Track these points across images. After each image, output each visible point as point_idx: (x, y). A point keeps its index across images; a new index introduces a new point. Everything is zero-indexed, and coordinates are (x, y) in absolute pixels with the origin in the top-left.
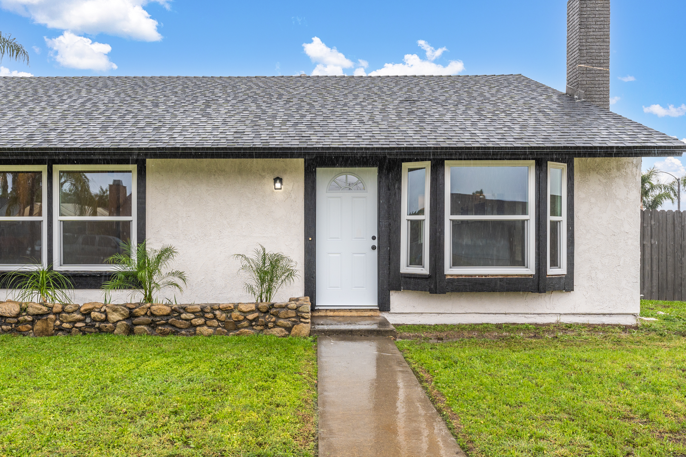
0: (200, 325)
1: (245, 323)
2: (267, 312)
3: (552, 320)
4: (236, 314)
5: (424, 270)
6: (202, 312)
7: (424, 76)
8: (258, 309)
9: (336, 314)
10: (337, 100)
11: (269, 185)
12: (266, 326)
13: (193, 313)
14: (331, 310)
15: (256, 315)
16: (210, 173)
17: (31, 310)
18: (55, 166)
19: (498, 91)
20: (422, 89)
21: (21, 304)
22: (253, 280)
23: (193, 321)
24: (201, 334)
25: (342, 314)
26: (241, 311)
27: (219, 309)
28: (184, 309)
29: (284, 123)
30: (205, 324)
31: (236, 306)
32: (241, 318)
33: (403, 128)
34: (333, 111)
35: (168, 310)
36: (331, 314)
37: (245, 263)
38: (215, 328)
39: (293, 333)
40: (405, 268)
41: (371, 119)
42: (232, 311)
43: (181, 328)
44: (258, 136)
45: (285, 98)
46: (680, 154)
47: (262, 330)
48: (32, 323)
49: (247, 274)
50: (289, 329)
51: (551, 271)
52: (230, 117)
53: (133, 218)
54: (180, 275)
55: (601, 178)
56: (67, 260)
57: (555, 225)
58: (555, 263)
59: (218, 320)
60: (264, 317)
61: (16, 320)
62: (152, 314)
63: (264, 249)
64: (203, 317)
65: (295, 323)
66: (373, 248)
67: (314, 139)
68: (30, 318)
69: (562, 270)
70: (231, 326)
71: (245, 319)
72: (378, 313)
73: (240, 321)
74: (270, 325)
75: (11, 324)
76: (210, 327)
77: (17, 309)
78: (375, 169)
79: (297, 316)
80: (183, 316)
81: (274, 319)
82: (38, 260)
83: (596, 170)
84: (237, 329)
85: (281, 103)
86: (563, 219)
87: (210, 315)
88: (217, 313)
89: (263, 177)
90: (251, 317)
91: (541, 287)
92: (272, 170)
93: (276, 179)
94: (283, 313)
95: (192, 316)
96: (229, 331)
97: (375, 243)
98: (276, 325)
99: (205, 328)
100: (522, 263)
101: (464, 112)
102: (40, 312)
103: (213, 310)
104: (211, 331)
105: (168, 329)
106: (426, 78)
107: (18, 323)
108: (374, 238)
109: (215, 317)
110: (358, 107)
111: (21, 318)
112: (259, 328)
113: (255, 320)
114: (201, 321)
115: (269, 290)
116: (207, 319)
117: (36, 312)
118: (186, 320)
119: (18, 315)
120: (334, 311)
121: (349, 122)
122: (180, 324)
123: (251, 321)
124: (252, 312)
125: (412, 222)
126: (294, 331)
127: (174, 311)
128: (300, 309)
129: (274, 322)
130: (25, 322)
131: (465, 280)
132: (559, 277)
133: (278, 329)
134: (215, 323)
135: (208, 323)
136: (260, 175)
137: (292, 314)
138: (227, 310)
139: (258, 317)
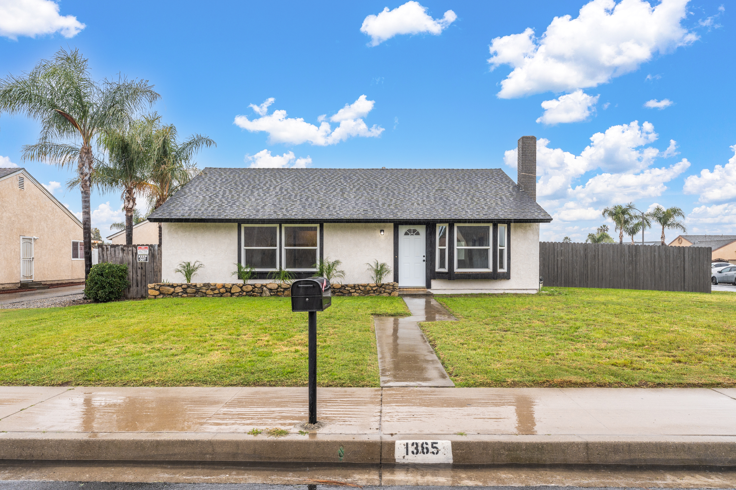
0: (353, 292)
1: (372, 291)
2: (381, 287)
3: (502, 292)
4: (368, 288)
5: (446, 270)
6: (354, 287)
7: (449, 169)
8: (377, 286)
9: (407, 290)
10: (405, 189)
11: (378, 233)
12: (380, 292)
13: (350, 287)
14: (405, 288)
15: (376, 288)
16: (352, 228)
17: (283, 286)
18: (283, 225)
19: (485, 183)
20: (448, 180)
21: (278, 284)
22: (373, 274)
23: (351, 291)
24: (354, 296)
25: (410, 290)
26: (370, 286)
27: (361, 286)
28: (347, 286)
29: (384, 204)
30: (355, 292)
31: (368, 284)
32: (371, 289)
33: (437, 208)
34: (405, 197)
35: (340, 286)
36: (405, 290)
37: (370, 267)
38: (359, 293)
39: (391, 295)
40: (438, 269)
41: (423, 202)
42: (366, 286)
43: (345, 294)
44: (374, 212)
45: (379, 187)
46: (549, 222)
47: (379, 294)
48: (283, 292)
49: (370, 272)
50: (390, 294)
51: (499, 270)
52: (358, 200)
53: (318, 248)
54: (342, 272)
55: (522, 230)
56: (287, 266)
57: (502, 251)
58: (502, 267)
59: (361, 290)
60: (379, 289)
61: (276, 291)
62: (334, 288)
63: (377, 261)
64: (354, 289)
65: (392, 291)
66: (424, 261)
67: (399, 214)
68: (282, 290)
69: (505, 270)
70: (366, 293)
71: (372, 289)
72: (426, 289)
73: (370, 291)
74: (382, 292)
75: (274, 292)
76: (357, 293)
77: (277, 286)
78: (425, 226)
79: (393, 288)
80: (346, 288)
81: (384, 290)
82: (275, 267)
83: (520, 227)
84: (369, 294)
85: (378, 191)
86: (505, 248)
87: (357, 288)
88: (361, 287)
89: (375, 230)
90: (374, 289)
91: (495, 277)
92: (379, 227)
93: (381, 231)
94: (387, 287)
95: (350, 289)
96: (365, 295)
97: (425, 258)
98: (384, 292)
99: (355, 293)
100: (487, 267)
101: (466, 198)
102: (287, 287)
103: (358, 286)
104: (358, 294)
105: (340, 294)
106: (450, 171)
107: (278, 291)
108: (424, 256)
109: (360, 289)
110: (416, 194)
111: (279, 290)
112: (377, 293)
113: (376, 290)
114: (354, 291)
115: (380, 279)
116: (356, 290)
117: (285, 287)
118: (348, 290)
119: (278, 288)
120: (406, 288)
121: (413, 204)
122: (345, 292)
123: (374, 290)
124: (375, 287)
125: (441, 250)
126: (392, 295)
127: (342, 286)
128: (395, 285)
129: (384, 291)
130: (281, 291)
131: (464, 274)
132: (504, 273)
133: (385, 294)
134: (360, 291)
135: (357, 291)
136: (374, 229)
137: (391, 287)
138: (365, 286)
139: (377, 289)
